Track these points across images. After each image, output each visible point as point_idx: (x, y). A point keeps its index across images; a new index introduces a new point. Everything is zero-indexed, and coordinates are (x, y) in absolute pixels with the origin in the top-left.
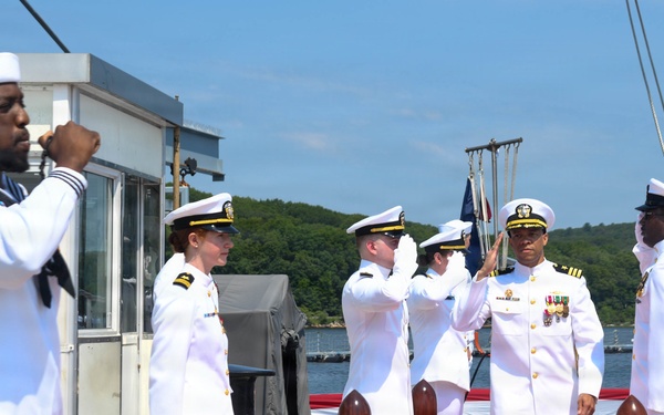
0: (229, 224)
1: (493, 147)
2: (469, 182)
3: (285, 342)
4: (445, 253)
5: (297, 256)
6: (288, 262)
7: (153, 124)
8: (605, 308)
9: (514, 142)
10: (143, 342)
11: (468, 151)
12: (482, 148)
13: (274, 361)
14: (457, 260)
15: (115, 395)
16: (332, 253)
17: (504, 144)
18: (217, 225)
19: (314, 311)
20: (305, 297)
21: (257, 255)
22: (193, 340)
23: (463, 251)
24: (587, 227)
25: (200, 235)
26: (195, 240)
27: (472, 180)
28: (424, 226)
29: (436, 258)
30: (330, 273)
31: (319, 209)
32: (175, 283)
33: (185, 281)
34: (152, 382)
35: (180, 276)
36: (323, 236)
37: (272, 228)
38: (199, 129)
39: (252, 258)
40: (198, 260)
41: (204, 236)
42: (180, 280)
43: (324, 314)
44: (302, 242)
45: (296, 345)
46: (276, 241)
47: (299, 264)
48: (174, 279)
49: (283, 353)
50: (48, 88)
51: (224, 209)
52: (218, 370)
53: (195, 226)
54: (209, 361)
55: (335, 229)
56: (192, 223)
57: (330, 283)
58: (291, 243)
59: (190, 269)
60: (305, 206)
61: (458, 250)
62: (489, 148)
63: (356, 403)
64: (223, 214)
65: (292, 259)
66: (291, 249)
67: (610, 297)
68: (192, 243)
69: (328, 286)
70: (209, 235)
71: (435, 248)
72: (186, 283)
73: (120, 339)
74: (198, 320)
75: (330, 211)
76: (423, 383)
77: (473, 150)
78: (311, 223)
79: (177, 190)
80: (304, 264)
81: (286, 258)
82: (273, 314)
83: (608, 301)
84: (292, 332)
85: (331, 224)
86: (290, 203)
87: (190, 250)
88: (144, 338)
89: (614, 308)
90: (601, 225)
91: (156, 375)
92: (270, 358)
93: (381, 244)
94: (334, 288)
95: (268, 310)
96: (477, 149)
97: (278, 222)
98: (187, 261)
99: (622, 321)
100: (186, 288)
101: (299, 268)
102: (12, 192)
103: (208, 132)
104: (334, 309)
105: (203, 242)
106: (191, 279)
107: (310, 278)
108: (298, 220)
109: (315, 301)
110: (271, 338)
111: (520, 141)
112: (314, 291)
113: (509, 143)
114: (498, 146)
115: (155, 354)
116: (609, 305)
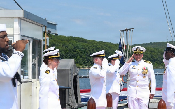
0: (58, 57)
1: (126, 30)
2: (120, 39)
3: (74, 77)
4: (114, 60)
5: (77, 51)
6: (74, 52)
7: (40, 26)
8: (156, 64)
9: (132, 29)
10: (37, 81)
11: (120, 31)
12: (124, 30)
13: (71, 81)
14: (118, 62)
15: (30, 95)
16: (86, 50)
17: (129, 29)
18: (56, 57)
19: (81, 65)
20: (79, 61)
21: (66, 50)
22: (50, 87)
23: (119, 59)
24: (151, 43)
25: (51, 60)
26: (50, 61)
27: (121, 39)
28: (109, 43)
29: (112, 61)
30: (85, 55)
31: (82, 39)
32: (45, 73)
33: (48, 72)
34: (40, 98)
35: (46, 71)
36: (83, 45)
37: (70, 43)
38: (51, 23)
39: (65, 51)
40: (51, 66)
41: (52, 60)
42: (46, 72)
43: (83, 65)
44: (78, 47)
45: (77, 77)
46: (71, 47)
47: (77, 53)
48: (45, 72)
49: (73, 79)
50: (13, 18)
51: (57, 53)
52: (56, 94)
53: (50, 58)
54: (54, 92)
55: (86, 44)
56: (49, 57)
57: (85, 57)
58: (75, 47)
59: (49, 69)
60: (79, 38)
61: (118, 59)
62: (125, 30)
63: (92, 101)
64: (57, 55)
65: (75, 51)
66: (75, 49)
67: (157, 61)
68: (49, 62)
69: (84, 58)
70: (54, 60)
71: (112, 58)
72: (48, 73)
73: (32, 81)
74: (51, 82)
75: (85, 39)
76: (109, 93)
77: (121, 31)
78: (80, 42)
79: (46, 38)
80: (78, 53)
81: (74, 51)
82: (70, 69)
83: (156, 62)
84: (75, 74)
85: (85, 42)
86: (74, 37)
87: (49, 64)
88: (38, 80)
89: (158, 64)
90: (154, 42)
91: (41, 96)
92: (70, 81)
93: (99, 59)
94: (86, 59)
95: (69, 69)
96: (122, 31)
97: (72, 42)
98: (48, 67)
99: (160, 67)
100: (48, 74)
101: (77, 54)
102: (5, 58)
103: (54, 23)
104: (86, 64)
105: (52, 62)
106: (49, 71)
107: (80, 56)
108: (77, 41)
109: (81, 62)
110: (70, 75)
111: (133, 29)
112: (81, 60)
113: (131, 29)
114: (128, 30)
115: (40, 91)
116: (156, 63)
